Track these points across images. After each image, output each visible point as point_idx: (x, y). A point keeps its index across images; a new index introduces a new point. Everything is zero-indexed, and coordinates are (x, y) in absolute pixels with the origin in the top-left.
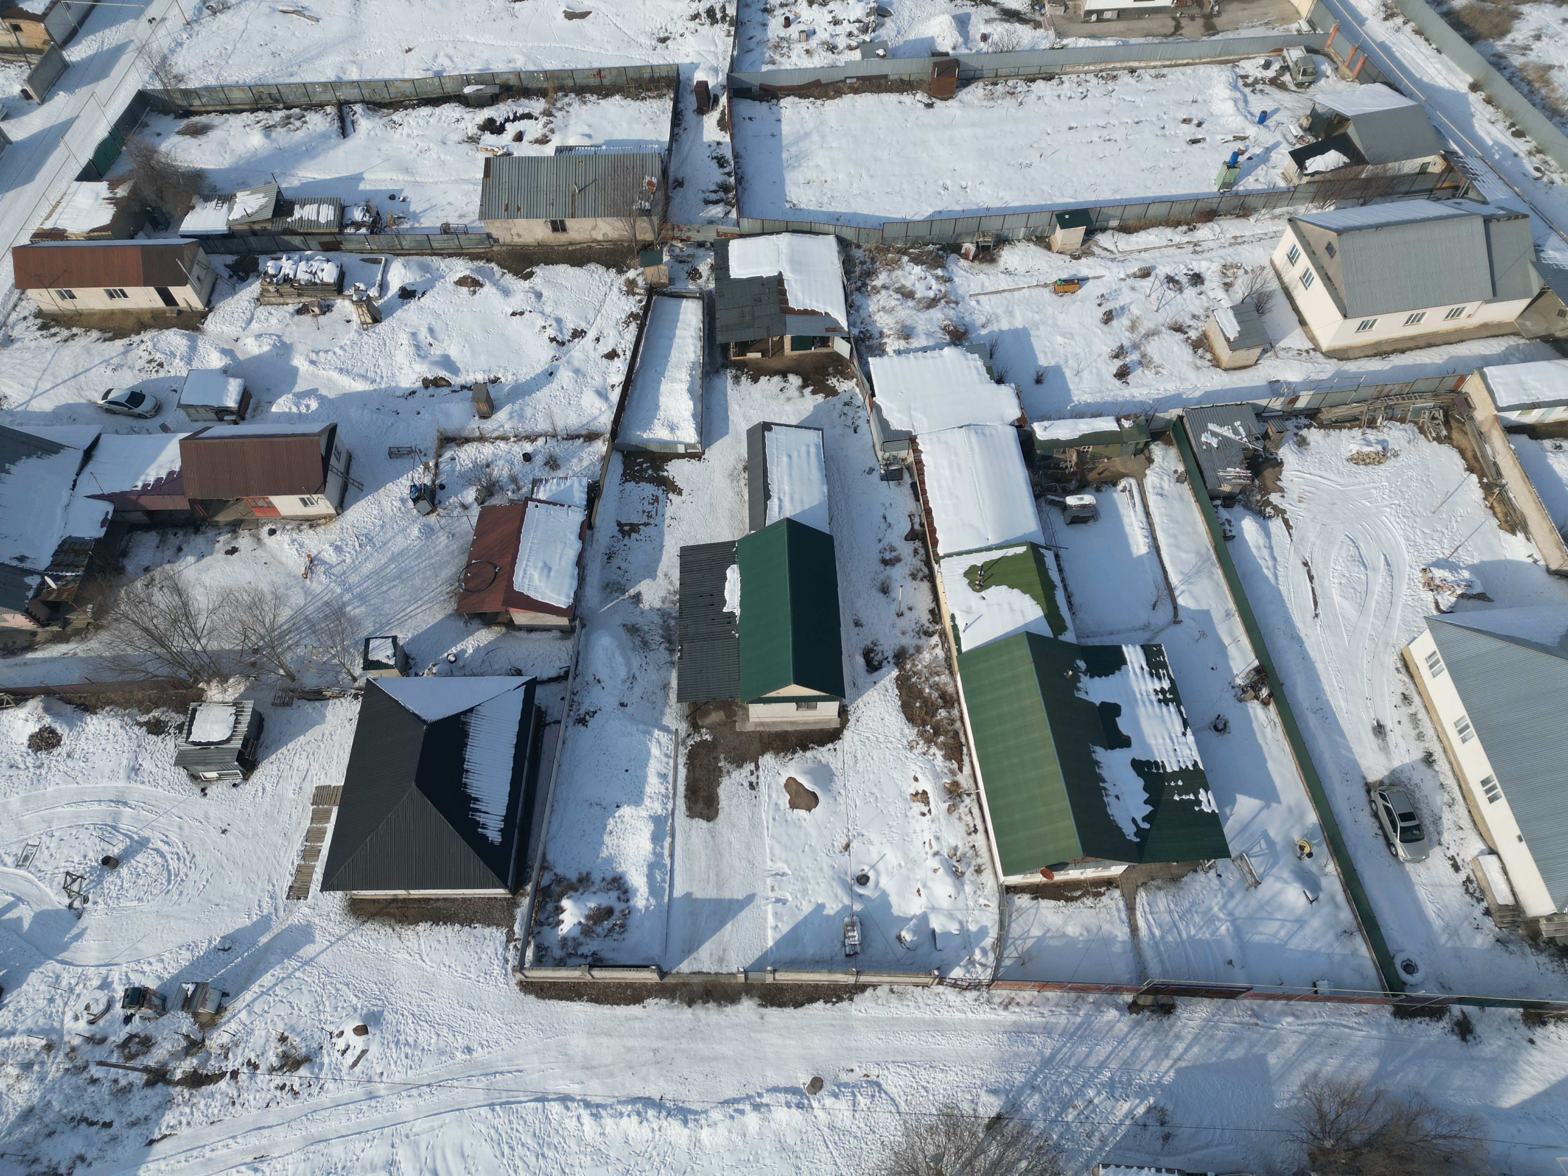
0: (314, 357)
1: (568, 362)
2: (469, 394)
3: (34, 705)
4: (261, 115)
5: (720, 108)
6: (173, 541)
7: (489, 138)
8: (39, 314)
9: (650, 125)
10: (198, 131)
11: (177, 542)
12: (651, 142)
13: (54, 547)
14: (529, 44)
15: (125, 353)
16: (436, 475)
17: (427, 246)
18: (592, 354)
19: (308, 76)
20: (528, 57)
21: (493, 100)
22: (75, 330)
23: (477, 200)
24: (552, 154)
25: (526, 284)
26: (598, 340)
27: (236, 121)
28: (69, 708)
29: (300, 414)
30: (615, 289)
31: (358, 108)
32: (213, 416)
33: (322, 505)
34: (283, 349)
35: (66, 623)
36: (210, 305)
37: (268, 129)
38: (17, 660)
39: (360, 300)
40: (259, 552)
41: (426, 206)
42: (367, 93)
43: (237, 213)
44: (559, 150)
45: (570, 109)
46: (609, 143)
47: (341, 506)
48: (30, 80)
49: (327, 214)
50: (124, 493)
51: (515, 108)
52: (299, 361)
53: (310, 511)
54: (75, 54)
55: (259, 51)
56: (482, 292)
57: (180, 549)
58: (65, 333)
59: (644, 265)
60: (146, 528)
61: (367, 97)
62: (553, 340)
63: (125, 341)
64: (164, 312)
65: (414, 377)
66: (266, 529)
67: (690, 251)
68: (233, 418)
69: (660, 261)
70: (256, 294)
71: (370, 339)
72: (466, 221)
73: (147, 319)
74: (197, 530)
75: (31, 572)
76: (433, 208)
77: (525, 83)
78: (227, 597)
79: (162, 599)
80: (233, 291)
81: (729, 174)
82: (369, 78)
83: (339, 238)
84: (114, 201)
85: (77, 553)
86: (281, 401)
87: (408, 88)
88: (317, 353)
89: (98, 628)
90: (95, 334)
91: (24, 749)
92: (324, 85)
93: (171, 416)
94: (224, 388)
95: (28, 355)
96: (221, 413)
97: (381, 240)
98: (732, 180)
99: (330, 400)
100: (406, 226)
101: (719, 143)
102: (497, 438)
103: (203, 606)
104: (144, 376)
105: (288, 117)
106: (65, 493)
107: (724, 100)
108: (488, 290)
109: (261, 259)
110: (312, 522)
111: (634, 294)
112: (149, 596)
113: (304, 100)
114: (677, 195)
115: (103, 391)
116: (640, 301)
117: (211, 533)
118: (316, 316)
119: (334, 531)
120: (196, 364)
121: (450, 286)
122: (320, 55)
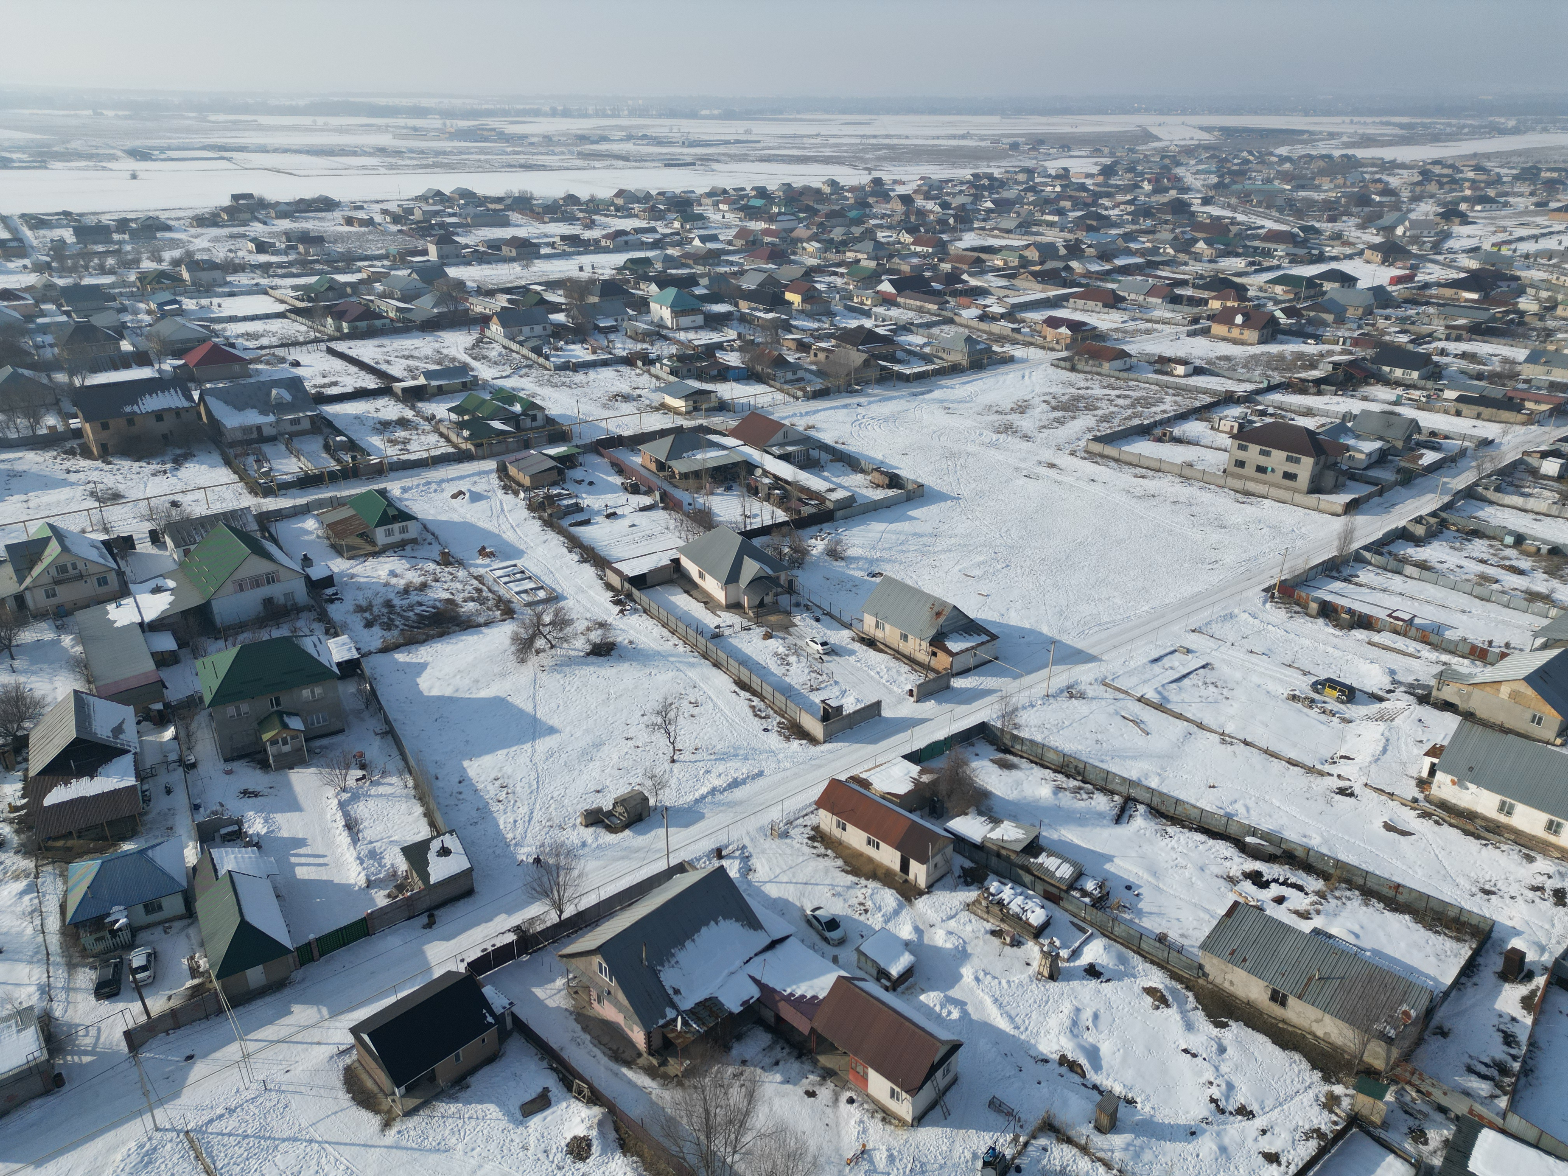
0: (981, 975)
1: (1218, 1134)
2: (1098, 1098)
3: (596, 1112)
4: (1060, 777)
5: (1532, 986)
6: (778, 1053)
7: (1248, 886)
8: (816, 828)
9: (1432, 959)
10: (1006, 766)
11: (780, 1056)
12: (1427, 976)
13: (701, 998)
14: (1333, 832)
15: (849, 888)
16: (1020, 1153)
17: (1136, 942)
18: (1249, 1142)
19: (1115, 768)
20: (1326, 841)
21: (1270, 859)
22: (829, 852)
23: (1207, 931)
24: (1308, 931)
25: (1215, 1031)
26: (1264, 1132)
27: (1038, 772)
28: (613, 1135)
29: (939, 1016)
30: (1311, 1094)
31: (1141, 808)
32: (875, 973)
33: (905, 1108)
34: (962, 954)
35: (664, 1063)
36: (930, 888)
37: (1059, 789)
38: (614, 1066)
39: (1049, 953)
40: (829, 1111)
41: (1154, 909)
42: (1156, 801)
43: (996, 835)
44: (1316, 932)
45: (1348, 903)
46: (1375, 952)
47: (920, 1120)
48: (919, 686)
49: (1065, 871)
50: (774, 990)
51: (1288, 875)
52: (967, 972)
53: (893, 1105)
54: (958, 683)
55: (1088, 735)
56: (1165, 1012)
57: (777, 1063)
58: (822, 850)
59: (1359, 1089)
60: (768, 1028)
61: (1154, 804)
62: (1213, 1100)
63: (855, 879)
64: (895, 874)
65: (1055, 1047)
66: (848, 1094)
67: (1425, 1108)
68: (888, 984)
69: (1380, 1096)
70: (969, 901)
71: (1037, 990)
72: (1186, 942)
73: (880, 872)
74: (799, 1057)
75: (674, 1006)
76: (1159, 914)
77: (1311, 860)
78: (780, 1132)
79: (736, 1095)
80: (954, 888)
81: (1515, 1058)
82: (1165, 791)
83: (1063, 894)
84: (916, 782)
85: (712, 1014)
86: (932, 994)
87: (1194, 814)
88: (986, 974)
89: (680, 1084)
90: (840, 862)
91: (563, 1144)
92: (1124, 779)
93: (847, 954)
94: (896, 957)
95: (788, 851)
96: (882, 974)
97: (1098, 916)
98: (1516, 1066)
99: (971, 1020)
100: (1127, 916)
101: (1514, 1019)
102: (1100, 1160)
103: (758, 1125)
104: (850, 912)
105: (1080, 788)
106: (739, 963)
107: (1540, 981)
108: (1172, 1014)
109: (991, 876)
110: (887, 1116)
111: (1331, 1111)
112: (730, 1086)
113: (1101, 783)
114: (1434, 1043)
115: (816, 905)
116: (1335, 1123)
117: (807, 1067)
118: (1004, 944)
119: (898, 1138)
120: (890, 926)
121: (1137, 989)
122: (1134, 758)
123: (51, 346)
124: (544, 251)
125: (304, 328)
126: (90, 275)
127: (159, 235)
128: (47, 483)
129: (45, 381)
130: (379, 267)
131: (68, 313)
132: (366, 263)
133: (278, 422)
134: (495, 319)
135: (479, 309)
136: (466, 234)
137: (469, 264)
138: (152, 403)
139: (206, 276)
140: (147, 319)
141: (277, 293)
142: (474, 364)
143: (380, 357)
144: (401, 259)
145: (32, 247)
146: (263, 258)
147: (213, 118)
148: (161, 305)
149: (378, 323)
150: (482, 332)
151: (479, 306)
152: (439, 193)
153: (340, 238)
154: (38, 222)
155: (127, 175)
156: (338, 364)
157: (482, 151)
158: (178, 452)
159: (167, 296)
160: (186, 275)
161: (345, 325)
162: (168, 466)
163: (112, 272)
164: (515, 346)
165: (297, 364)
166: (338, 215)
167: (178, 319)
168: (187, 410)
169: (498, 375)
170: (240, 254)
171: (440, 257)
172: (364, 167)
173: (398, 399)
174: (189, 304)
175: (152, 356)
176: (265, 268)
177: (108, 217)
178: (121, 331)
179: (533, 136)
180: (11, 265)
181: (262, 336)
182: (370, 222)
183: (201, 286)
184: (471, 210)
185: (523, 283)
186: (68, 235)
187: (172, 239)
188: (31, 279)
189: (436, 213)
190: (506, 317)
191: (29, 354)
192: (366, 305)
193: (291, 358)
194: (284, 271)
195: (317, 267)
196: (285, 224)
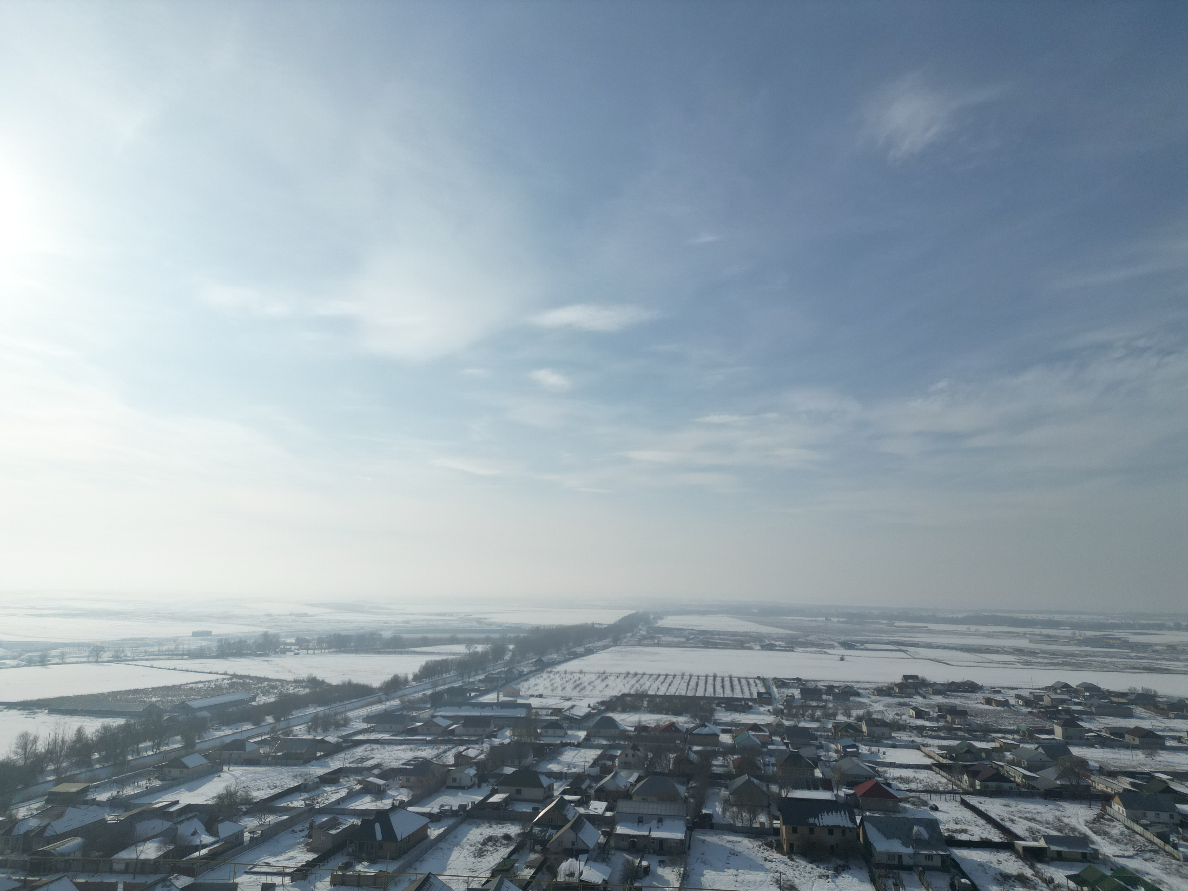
123: (773, 765)
124: (1169, 743)
125: (944, 780)
126: (805, 721)
127: (851, 698)
128: (753, 866)
129: (765, 789)
130: (1010, 739)
131: (786, 744)
132: (1000, 735)
133: (916, 854)
134: (1117, 799)
135: (1101, 787)
136: (1090, 720)
137: (1092, 746)
138: (829, 819)
139: (878, 731)
140: (834, 755)
141: (927, 750)
142: (1095, 837)
143: (1005, 815)
144: (1030, 735)
145: (775, 699)
146: (920, 722)
147: (897, 624)
148: (845, 747)
149: (1006, 785)
150: (1104, 809)
151: (1100, 785)
152: (1066, 686)
153: (979, 713)
154: (781, 683)
155: (838, 657)
156: (969, 815)
157: (1107, 655)
158: (840, 862)
159: (849, 742)
160: (864, 728)
161: (977, 782)
162: (831, 872)
163: (818, 720)
164: (1138, 829)
165: (935, 809)
166: (979, 695)
167: (855, 759)
168: (850, 829)
169: (1120, 853)
170: (904, 717)
171: (1065, 736)
172: (1004, 663)
173: (1018, 856)
174: (864, 749)
175: (834, 783)
176: (920, 730)
177: (822, 683)
178: (816, 762)
179: (1156, 645)
180: (762, 709)
181: (912, 781)
182: (1005, 704)
183: (874, 737)
184: (1095, 701)
185: (1147, 769)
186: (796, 693)
187: (859, 702)
188: (770, 719)
189: (1063, 701)
190: (1126, 797)
191: (759, 768)
192: (997, 769)
193: (931, 803)
194: (934, 734)
195: (960, 733)
196: (939, 699)
